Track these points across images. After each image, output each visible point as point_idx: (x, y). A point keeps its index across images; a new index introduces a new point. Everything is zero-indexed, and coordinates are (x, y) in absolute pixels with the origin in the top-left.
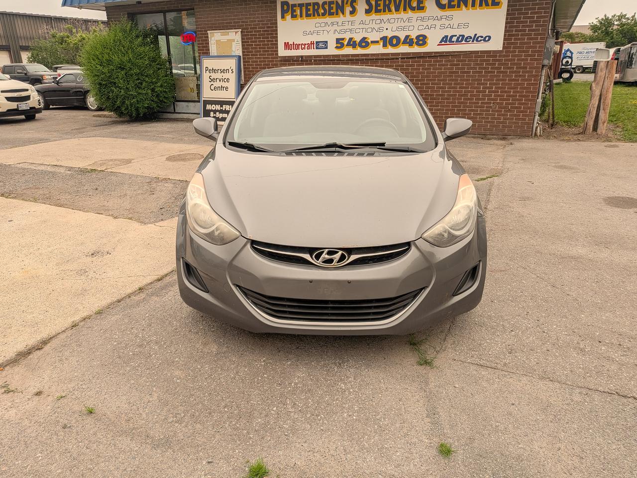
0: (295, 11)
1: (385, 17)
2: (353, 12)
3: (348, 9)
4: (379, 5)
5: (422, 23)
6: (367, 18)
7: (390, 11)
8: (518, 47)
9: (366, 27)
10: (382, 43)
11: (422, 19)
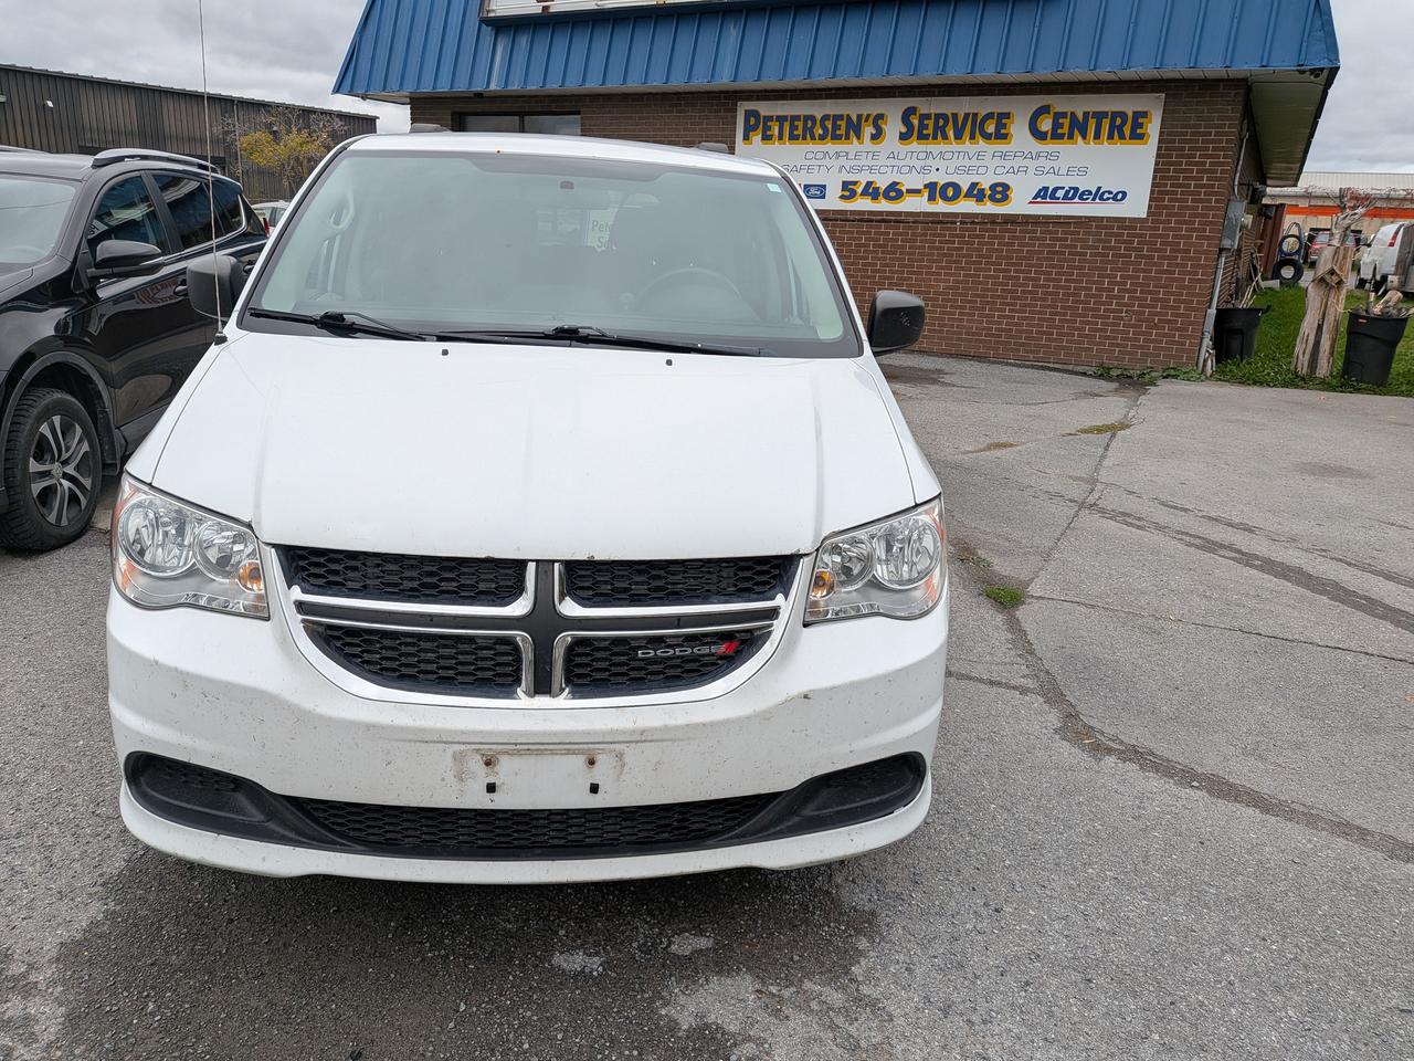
0: (769, 128)
1: (935, 147)
2: (877, 137)
3: (868, 130)
4: (927, 127)
5: (1003, 163)
6: (904, 149)
7: (945, 137)
8: (1176, 215)
9: (901, 163)
10: (926, 194)
11: (1004, 156)
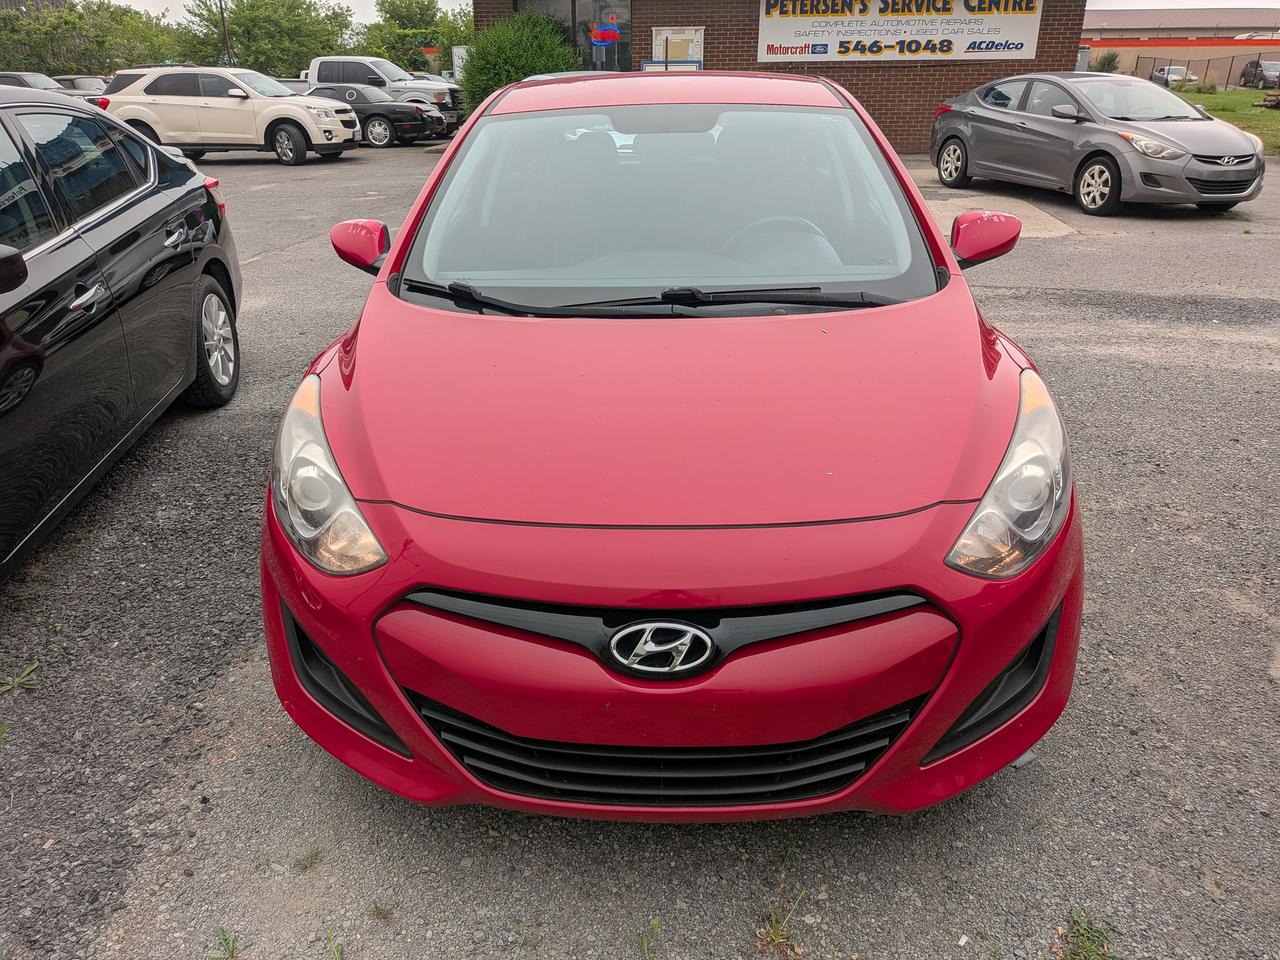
0: (785, 6)
1: (903, 18)
2: (863, 11)
3: (857, 7)
5: (947, 26)
6: (882, 19)
7: (910, 11)
8: (1052, 56)
9: (880, 28)
10: (898, 49)
11: (948, 22)
